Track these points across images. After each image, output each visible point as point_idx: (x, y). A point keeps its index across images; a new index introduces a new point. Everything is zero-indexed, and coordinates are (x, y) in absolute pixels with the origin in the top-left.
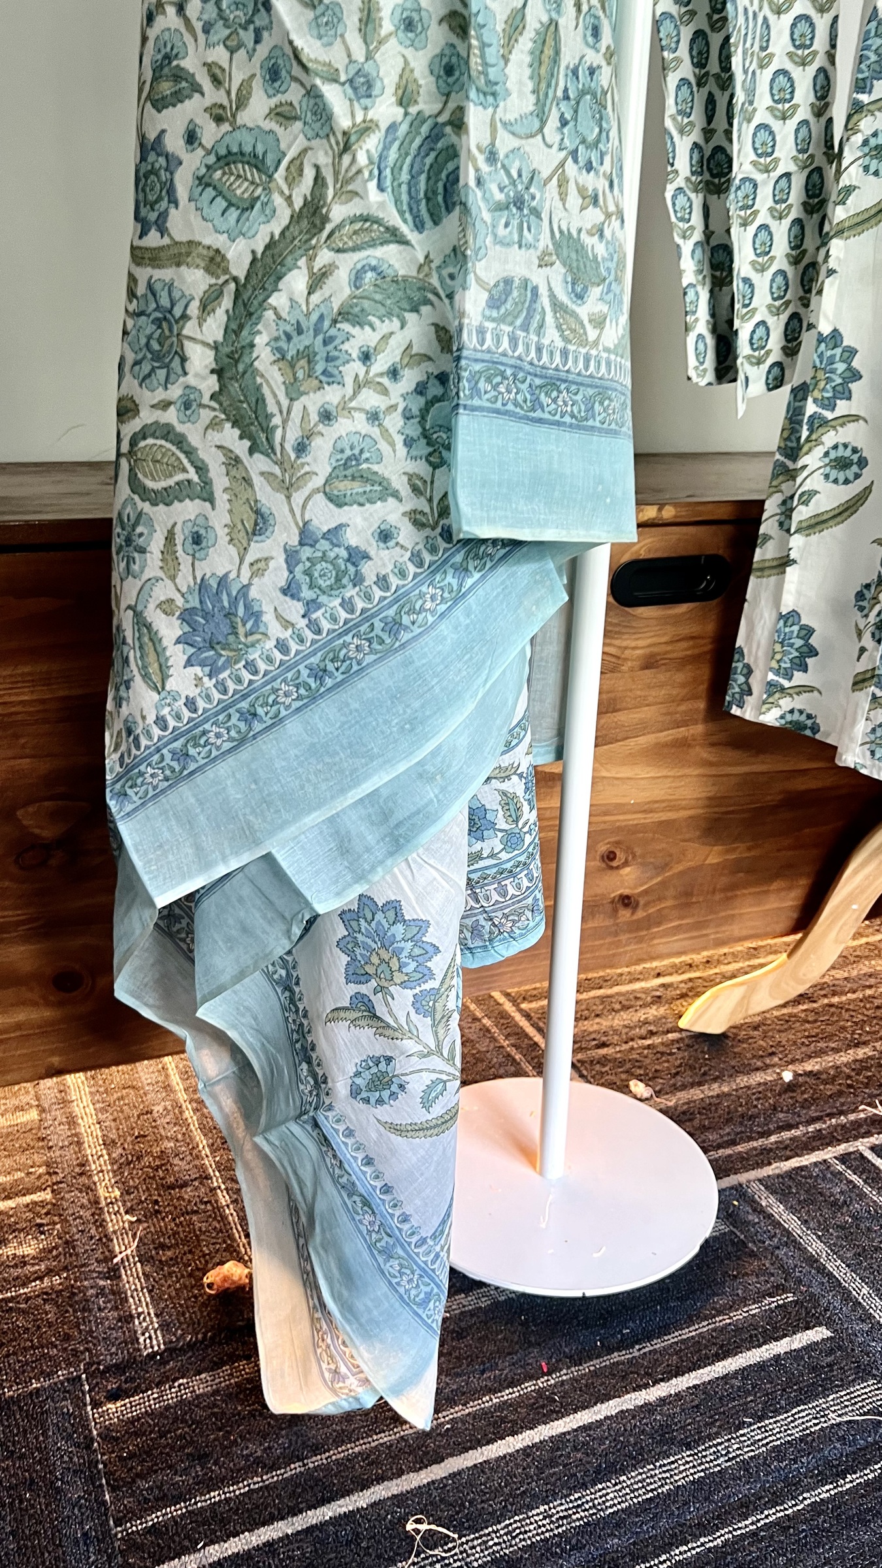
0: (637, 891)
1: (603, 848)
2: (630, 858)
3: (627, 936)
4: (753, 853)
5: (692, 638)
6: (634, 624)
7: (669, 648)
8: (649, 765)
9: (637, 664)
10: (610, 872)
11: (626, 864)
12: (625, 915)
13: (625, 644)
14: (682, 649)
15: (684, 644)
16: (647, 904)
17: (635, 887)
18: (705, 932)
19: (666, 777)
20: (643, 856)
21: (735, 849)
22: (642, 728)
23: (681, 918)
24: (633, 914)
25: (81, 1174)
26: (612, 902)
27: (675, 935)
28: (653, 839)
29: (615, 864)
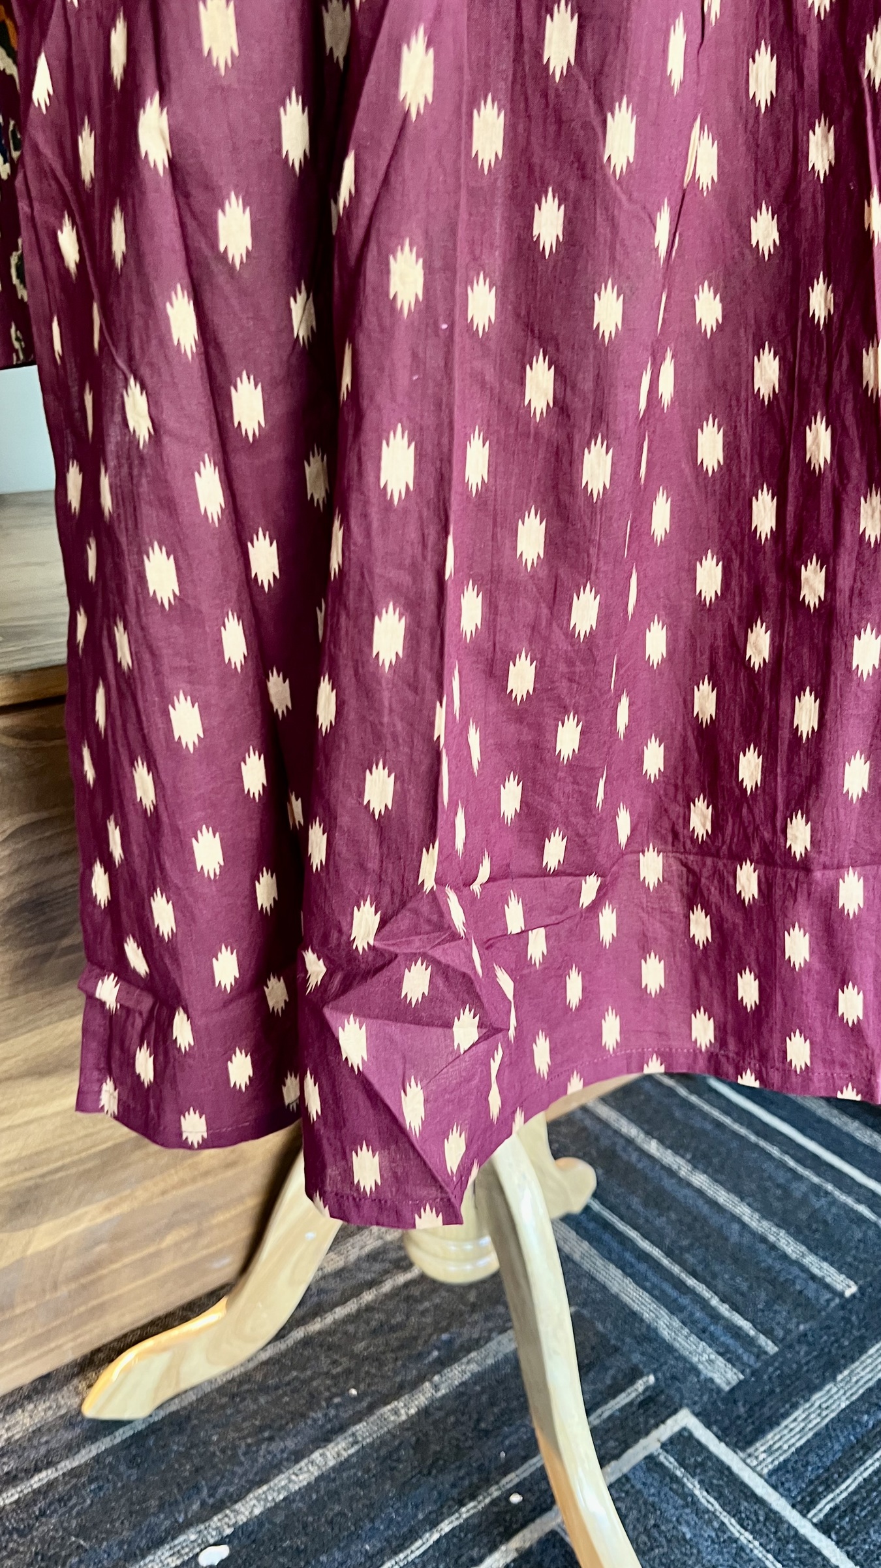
4: (116, 1212)
21: (79, 1219)
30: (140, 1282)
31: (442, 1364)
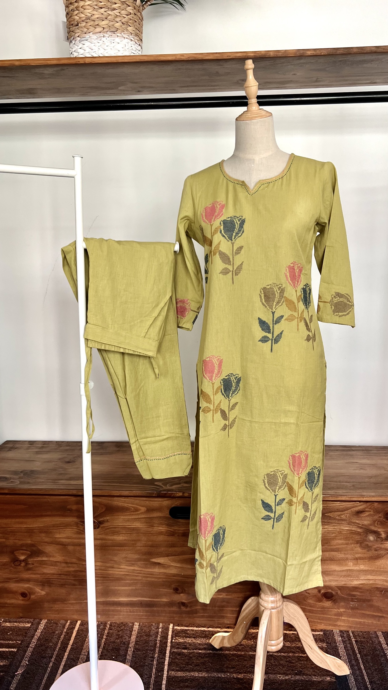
0: (187, 602)
1: (173, 586)
2: (184, 591)
3: (186, 615)
6: (178, 523)
8: (187, 564)
9: (180, 534)
10: (177, 594)
11: (182, 593)
12: (183, 608)
13: (176, 528)
16: (191, 607)
17: (186, 600)
18: (213, 619)
19: (193, 568)
20: (187, 591)
23: (204, 613)
24: (186, 608)
25: (26, 646)
26: (179, 603)
27: (202, 618)
28: (191, 587)
29: (178, 592)
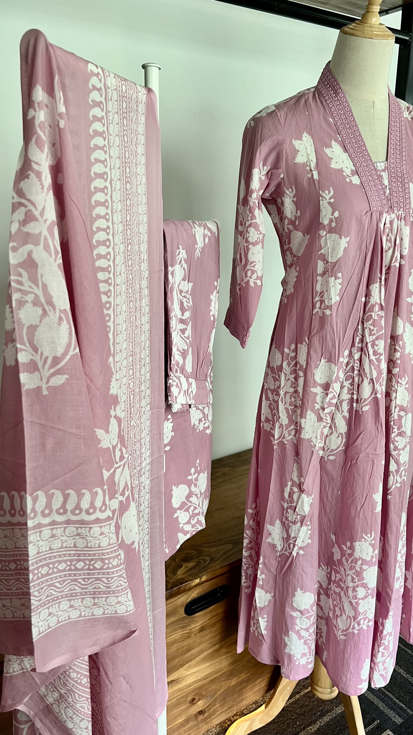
0: (204, 708)
1: (189, 699)
2: (201, 697)
3: (202, 724)
4: (248, 675)
5: (217, 615)
6: (194, 620)
7: (209, 621)
8: (205, 663)
9: (197, 631)
10: (194, 705)
11: (199, 700)
12: (201, 717)
13: (192, 627)
14: (214, 620)
15: (214, 618)
16: (208, 710)
17: (204, 706)
19: (212, 664)
20: (205, 695)
21: (240, 677)
22: (202, 652)
23: (222, 709)
24: (204, 715)
26: (195, 715)
27: (220, 715)
28: (209, 687)
29: (195, 702)
30: (251, 693)
31: (321, 716)
